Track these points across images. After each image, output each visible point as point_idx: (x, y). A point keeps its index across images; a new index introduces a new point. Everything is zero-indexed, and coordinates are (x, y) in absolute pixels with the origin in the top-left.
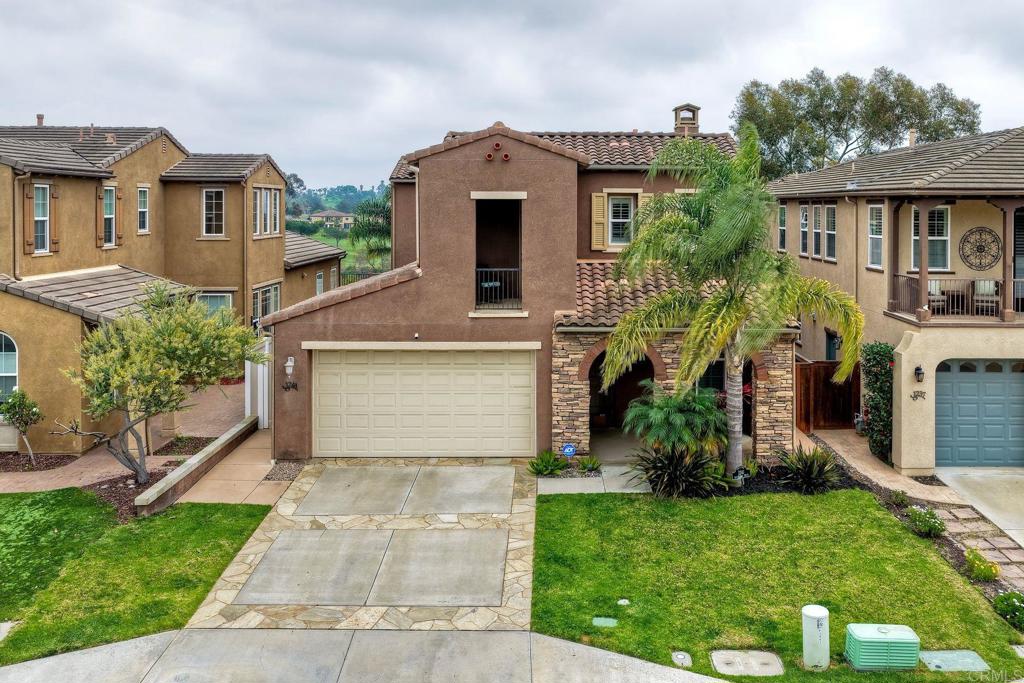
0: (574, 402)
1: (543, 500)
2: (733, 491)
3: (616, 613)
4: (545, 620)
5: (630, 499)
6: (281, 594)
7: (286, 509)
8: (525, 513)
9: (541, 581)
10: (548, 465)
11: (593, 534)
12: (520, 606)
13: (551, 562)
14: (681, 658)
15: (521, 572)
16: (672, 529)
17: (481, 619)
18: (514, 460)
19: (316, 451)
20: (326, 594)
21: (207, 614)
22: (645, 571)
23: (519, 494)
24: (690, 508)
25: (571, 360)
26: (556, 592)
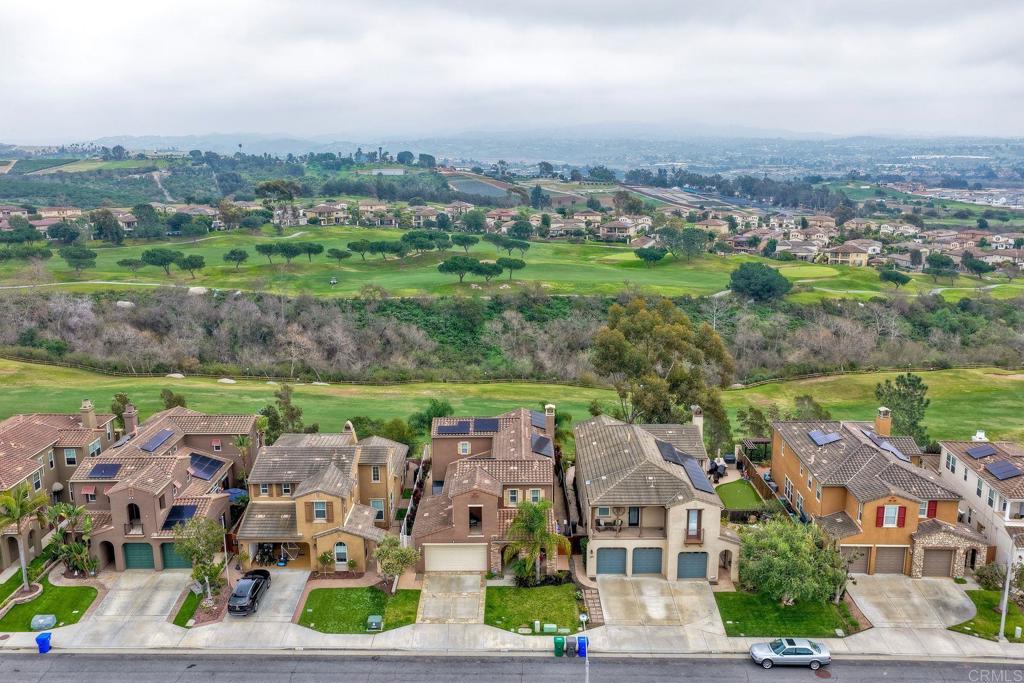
0: (497, 559)
1: (488, 588)
2: (537, 585)
3: (502, 620)
4: (488, 621)
5: (509, 588)
6: (431, 615)
7: (424, 591)
8: (483, 591)
9: (486, 612)
10: (490, 576)
11: (499, 600)
12: (482, 618)
13: (489, 607)
14: (513, 630)
15: (482, 610)
16: (518, 598)
17: (473, 622)
18: (481, 572)
19: (427, 569)
20: (441, 615)
21: (418, 620)
22: (510, 610)
23: (482, 586)
24: (524, 591)
25: (496, 549)
26: (490, 615)
